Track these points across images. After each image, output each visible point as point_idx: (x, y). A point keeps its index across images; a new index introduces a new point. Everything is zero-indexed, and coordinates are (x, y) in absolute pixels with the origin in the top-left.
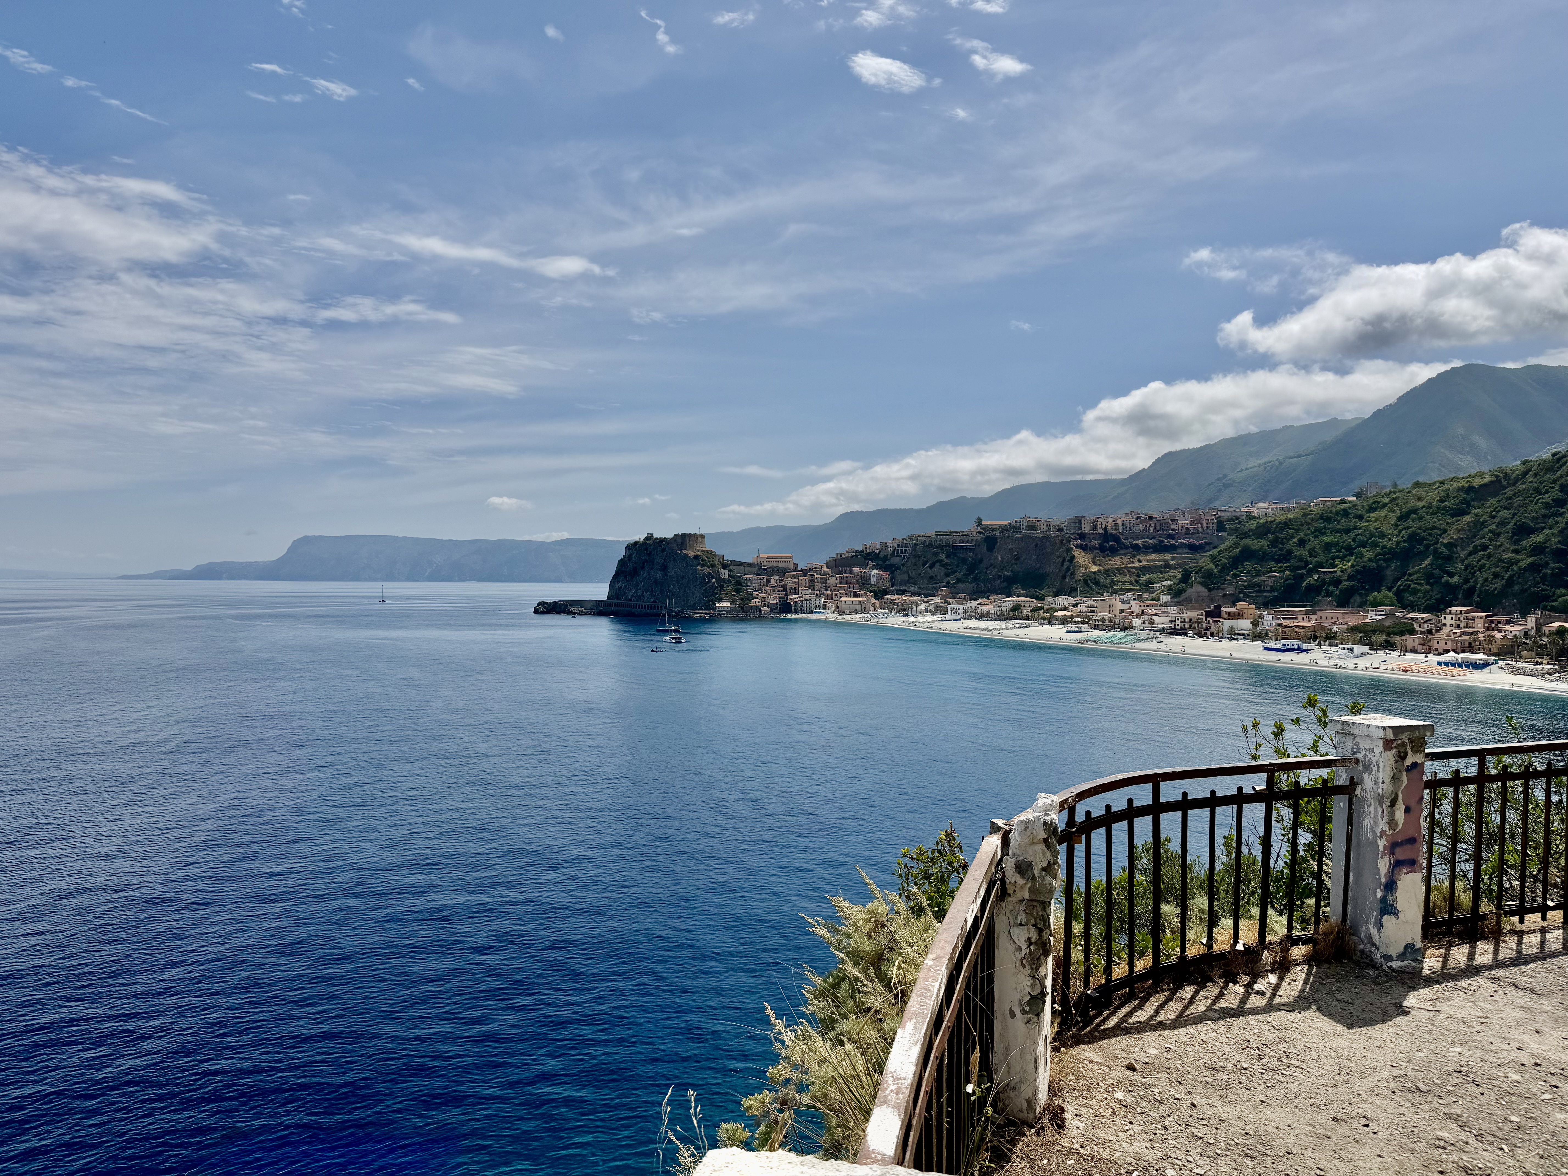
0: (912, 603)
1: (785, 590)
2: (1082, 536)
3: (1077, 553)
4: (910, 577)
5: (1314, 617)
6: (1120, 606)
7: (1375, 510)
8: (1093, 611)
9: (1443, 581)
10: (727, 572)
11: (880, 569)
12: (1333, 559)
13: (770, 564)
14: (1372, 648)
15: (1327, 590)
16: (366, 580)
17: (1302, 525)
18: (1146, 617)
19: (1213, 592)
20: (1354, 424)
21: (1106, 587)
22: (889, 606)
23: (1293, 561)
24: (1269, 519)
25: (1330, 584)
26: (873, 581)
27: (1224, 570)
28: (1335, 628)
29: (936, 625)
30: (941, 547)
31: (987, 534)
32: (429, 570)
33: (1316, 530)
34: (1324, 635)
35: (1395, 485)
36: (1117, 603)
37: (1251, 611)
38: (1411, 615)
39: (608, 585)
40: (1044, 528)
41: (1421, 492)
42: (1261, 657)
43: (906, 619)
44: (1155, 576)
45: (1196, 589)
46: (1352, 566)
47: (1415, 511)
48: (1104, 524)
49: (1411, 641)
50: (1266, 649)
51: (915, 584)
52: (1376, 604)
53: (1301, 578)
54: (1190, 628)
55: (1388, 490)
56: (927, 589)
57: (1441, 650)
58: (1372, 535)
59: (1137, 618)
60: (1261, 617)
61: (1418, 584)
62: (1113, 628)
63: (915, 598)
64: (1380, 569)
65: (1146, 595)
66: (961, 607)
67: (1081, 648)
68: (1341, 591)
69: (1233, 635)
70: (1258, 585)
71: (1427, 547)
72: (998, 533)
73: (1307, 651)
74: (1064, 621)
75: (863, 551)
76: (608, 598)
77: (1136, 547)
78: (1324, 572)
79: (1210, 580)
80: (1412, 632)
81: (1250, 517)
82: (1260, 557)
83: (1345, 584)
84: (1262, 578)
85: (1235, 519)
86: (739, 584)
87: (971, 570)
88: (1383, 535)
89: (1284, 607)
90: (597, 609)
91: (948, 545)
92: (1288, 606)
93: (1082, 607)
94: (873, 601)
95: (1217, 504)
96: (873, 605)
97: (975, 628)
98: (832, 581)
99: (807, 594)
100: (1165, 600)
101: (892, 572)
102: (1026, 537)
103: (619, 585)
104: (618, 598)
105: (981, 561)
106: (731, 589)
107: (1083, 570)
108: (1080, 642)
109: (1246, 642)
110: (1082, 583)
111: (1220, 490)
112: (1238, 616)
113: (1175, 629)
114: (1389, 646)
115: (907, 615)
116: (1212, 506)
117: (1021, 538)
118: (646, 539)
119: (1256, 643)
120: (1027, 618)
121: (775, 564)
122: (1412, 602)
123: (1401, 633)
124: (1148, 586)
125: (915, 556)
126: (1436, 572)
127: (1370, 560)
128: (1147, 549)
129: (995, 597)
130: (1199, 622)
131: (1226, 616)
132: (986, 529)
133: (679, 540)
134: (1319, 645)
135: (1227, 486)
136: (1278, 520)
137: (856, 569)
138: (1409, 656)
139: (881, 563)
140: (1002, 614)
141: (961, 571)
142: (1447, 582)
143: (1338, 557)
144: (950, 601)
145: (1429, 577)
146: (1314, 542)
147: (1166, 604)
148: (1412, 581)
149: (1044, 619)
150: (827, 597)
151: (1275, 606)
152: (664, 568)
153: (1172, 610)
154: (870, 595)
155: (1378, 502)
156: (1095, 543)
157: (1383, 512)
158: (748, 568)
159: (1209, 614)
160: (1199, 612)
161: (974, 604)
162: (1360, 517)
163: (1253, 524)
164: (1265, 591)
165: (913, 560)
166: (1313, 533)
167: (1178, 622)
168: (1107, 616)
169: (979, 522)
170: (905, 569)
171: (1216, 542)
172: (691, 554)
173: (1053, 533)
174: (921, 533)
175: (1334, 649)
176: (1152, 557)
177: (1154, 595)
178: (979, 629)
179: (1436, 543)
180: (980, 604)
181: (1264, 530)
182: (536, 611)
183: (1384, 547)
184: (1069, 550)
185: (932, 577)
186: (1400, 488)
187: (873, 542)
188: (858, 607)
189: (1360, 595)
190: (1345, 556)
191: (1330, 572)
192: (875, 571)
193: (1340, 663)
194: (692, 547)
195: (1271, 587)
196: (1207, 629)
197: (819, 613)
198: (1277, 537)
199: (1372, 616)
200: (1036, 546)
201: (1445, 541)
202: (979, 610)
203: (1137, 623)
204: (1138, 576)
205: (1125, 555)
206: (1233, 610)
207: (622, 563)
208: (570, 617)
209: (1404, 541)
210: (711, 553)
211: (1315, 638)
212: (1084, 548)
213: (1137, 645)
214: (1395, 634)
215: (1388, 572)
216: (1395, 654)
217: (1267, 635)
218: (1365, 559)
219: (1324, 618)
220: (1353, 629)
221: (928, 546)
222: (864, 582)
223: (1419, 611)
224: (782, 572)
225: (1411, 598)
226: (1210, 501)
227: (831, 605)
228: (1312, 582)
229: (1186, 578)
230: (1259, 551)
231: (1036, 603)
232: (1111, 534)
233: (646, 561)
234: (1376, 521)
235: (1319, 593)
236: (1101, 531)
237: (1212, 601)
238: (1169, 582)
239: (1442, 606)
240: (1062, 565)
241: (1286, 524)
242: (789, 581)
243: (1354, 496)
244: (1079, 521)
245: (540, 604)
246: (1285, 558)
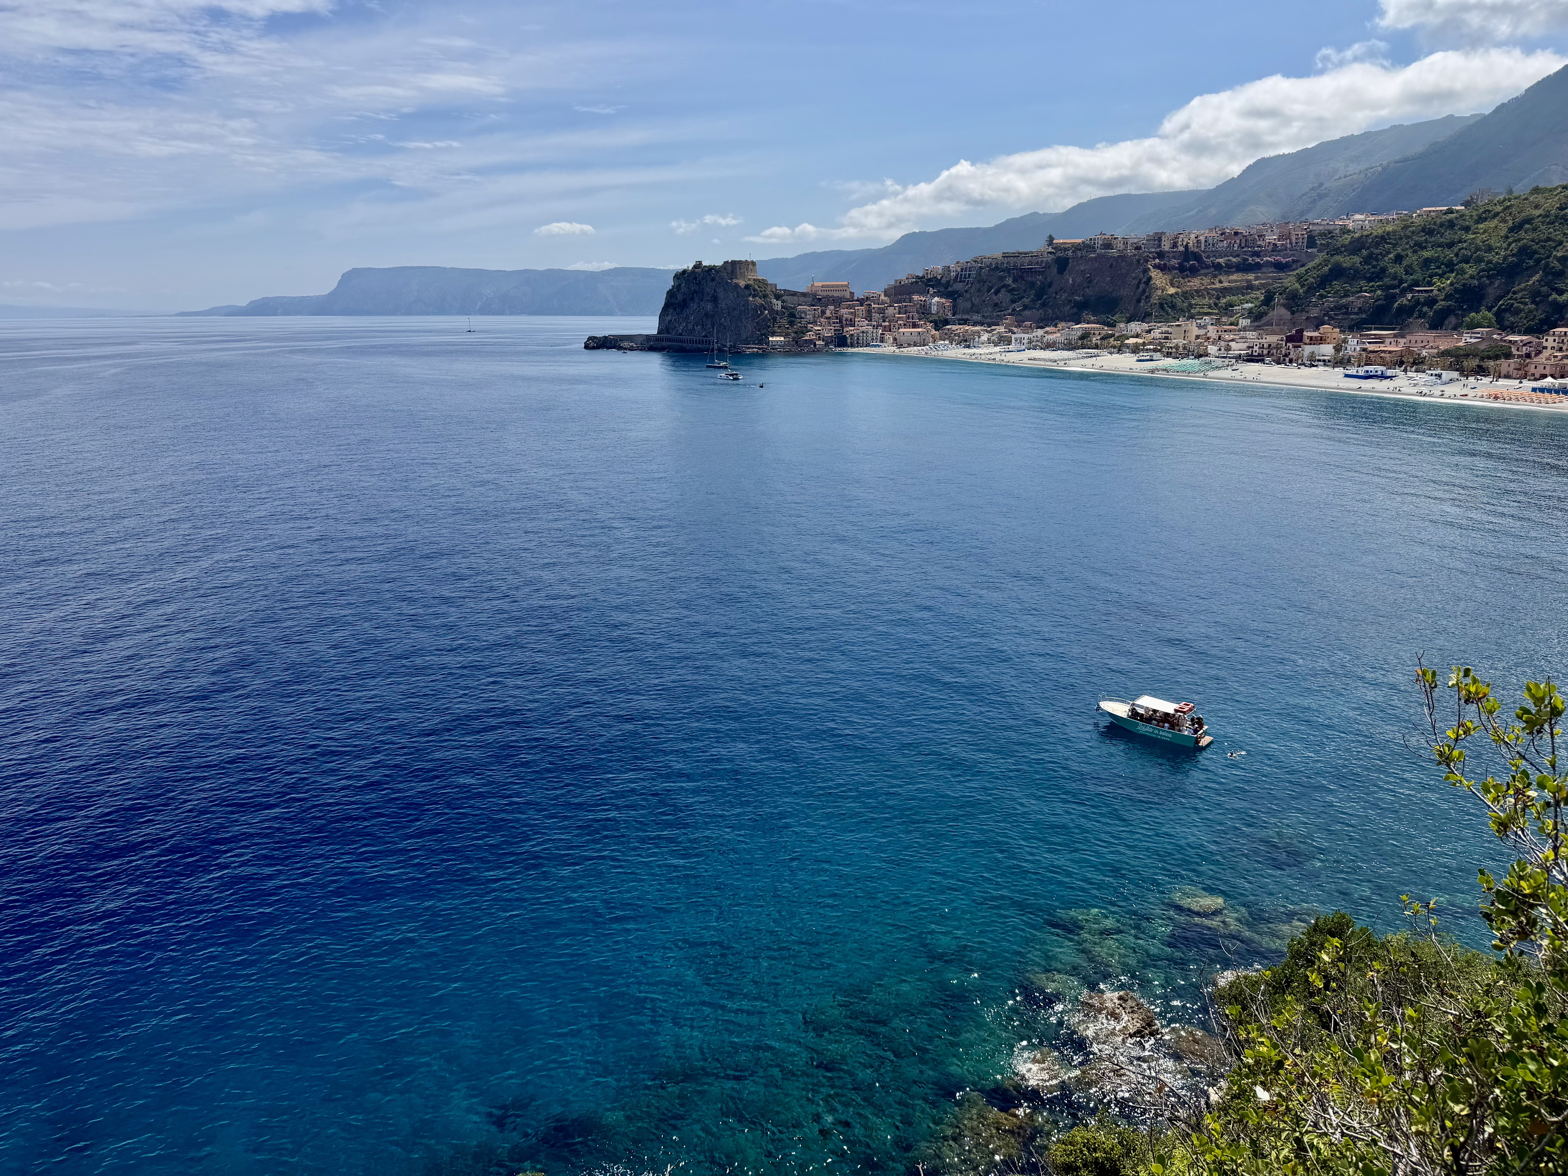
0: (974, 333)
1: (841, 322)
2: (1161, 255)
3: (1154, 274)
4: (973, 305)
5: (1402, 341)
6: (1196, 331)
7: (1485, 219)
8: (1166, 338)
9: (1550, 299)
10: (779, 303)
11: (941, 297)
12: (1431, 277)
13: (825, 294)
14: (1462, 374)
15: (1420, 311)
16: (419, 314)
17: (1401, 239)
18: (1223, 343)
19: (1296, 315)
20: (1472, 122)
21: (1182, 310)
22: (950, 338)
23: (1386, 280)
24: (1365, 233)
25: (1424, 305)
26: (934, 309)
27: (1311, 290)
28: (1424, 353)
29: (998, 357)
30: (1008, 270)
31: (1059, 254)
32: (479, 303)
33: (1415, 245)
34: (1411, 360)
35: (1510, 192)
36: (1194, 330)
37: (1334, 336)
38: (1512, 338)
39: (657, 318)
40: (1121, 246)
41: (1540, 198)
42: (1341, 385)
43: (967, 351)
44: (1235, 298)
45: (1280, 312)
46: (1452, 284)
47: (1529, 220)
48: (1186, 240)
49: (1505, 365)
50: (1347, 376)
51: (978, 312)
52: (1472, 326)
53: (1394, 298)
54: (1268, 355)
55: (1502, 198)
56: (991, 317)
57: (1537, 376)
58: (1478, 249)
59: (1213, 344)
60: (1345, 341)
61: (1521, 303)
62: (1187, 356)
63: (978, 328)
64: (1482, 287)
65: (1224, 319)
66: (1026, 336)
67: (1152, 378)
68: (1436, 312)
69: (1312, 362)
70: (1346, 306)
71: (1538, 261)
72: (1070, 253)
73: (1391, 378)
74: (1135, 350)
75: (923, 277)
76: (660, 331)
77: (1218, 267)
78: (1419, 291)
79: (1294, 302)
80: (1508, 356)
81: (1345, 231)
82: (1353, 275)
83: (1441, 304)
84: (1351, 299)
85: (1328, 234)
86: (792, 316)
87: (1039, 296)
88: (1490, 249)
89: (1370, 329)
90: (648, 344)
91: (1015, 268)
92: (1376, 329)
93: (1156, 334)
94: (933, 332)
95: (1309, 217)
96: (933, 337)
97: (1039, 359)
98: (890, 311)
99: (863, 326)
100: (1244, 324)
101: (955, 300)
102: (1100, 257)
103: (669, 318)
104: (668, 333)
105: (1050, 285)
106: (784, 322)
107: (1159, 292)
108: (1152, 371)
109: (1326, 368)
110: (1157, 306)
111: (1314, 201)
112: (1321, 340)
113: (1252, 355)
114: (1481, 371)
115: (969, 347)
116: (1303, 219)
117: (1096, 258)
118: (695, 267)
119: (1336, 369)
120: (1096, 347)
121: (830, 294)
122: (1513, 323)
123: (1497, 357)
124: (1228, 309)
125: (979, 281)
126: (1545, 289)
127: (1472, 277)
128: (1230, 268)
129: (1064, 324)
130: (1278, 347)
131: (1308, 341)
132: (1058, 248)
133: (729, 268)
134: (1405, 371)
135: (1321, 197)
136: (1375, 233)
137: (916, 297)
138: (1502, 382)
139: (942, 289)
140: (1070, 343)
141: (1029, 296)
142: (1555, 300)
143: (1436, 274)
144: (1015, 330)
145: (1536, 296)
146: (1412, 259)
147: (1244, 329)
148: (1516, 299)
149: (1114, 347)
150: (885, 329)
151: (1362, 329)
152: (715, 299)
153: (1251, 335)
154: (930, 326)
155: (1489, 211)
156: (1175, 262)
157: (1493, 224)
158: (802, 299)
159: (1289, 339)
160: (1279, 337)
161: (1040, 332)
162: (1467, 229)
163: (1346, 239)
164: (1351, 313)
165: (978, 286)
166: (1411, 247)
167: (1256, 348)
168: (1181, 342)
169: (1051, 239)
170: (968, 296)
171: (1304, 259)
172: (742, 283)
173: (1130, 252)
174: (988, 255)
175: (1420, 375)
176: (1234, 277)
177: (1232, 319)
178: (1044, 360)
179: (1548, 257)
180: (1046, 332)
181: (1358, 245)
182: (587, 347)
183: (1490, 262)
184: (1146, 270)
185: (996, 305)
186: (1515, 194)
187: (936, 266)
188: (917, 339)
189: (1456, 315)
190: (1444, 273)
191: (1426, 291)
192: (936, 299)
193: (1425, 390)
194: (743, 276)
195: (1360, 308)
196: (1286, 355)
197: (875, 346)
198: (1372, 253)
199: (1467, 339)
200: (1111, 266)
201: (1559, 254)
202: (1045, 339)
203: (1212, 349)
204: (1218, 298)
205: (1206, 275)
206: (1316, 334)
207: (671, 294)
208: (621, 352)
209: (1513, 255)
210: (763, 283)
211: (1401, 363)
212: (1162, 268)
213: (1210, 374)
214: (1489, 358)
215: (1490, 290)
216: (1486, 380)
217: (1349, 361)
218: (1467, 276)
219: (1413, 342)
220: (1444, 354)
221: (993, 270)
222: (924, 311)
223: (1519, 333)
224: (837, 302)
225: (1512, 319)
226: (1302, 214)
227: (889, 337)
228: (1405, 302)
229: (1268, 300)
230: (1350, 269)
231: (1107, 330)
232: (1192, 252)
233: (695, 292)
234: (1483, 233)
235: (1410, 315)
236: (1181, 249)
237: (1294, 324)
238: (1250, 305)
239: (1545, 327)
240: (1138, 287)
241: (1383, 238)
242: (844, 312)
243: (1462, 205)
244: (1158, 238)
245: (590, 338)
246: (1377, 277)
